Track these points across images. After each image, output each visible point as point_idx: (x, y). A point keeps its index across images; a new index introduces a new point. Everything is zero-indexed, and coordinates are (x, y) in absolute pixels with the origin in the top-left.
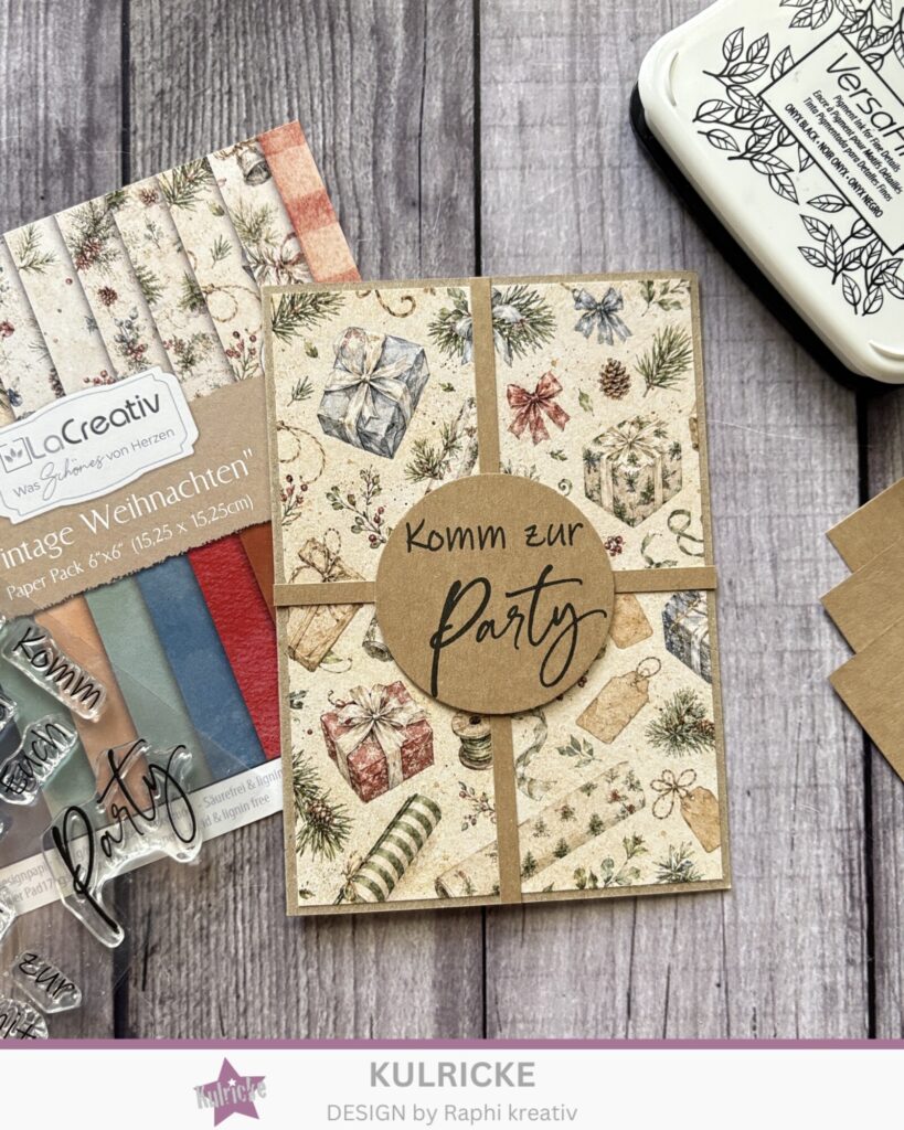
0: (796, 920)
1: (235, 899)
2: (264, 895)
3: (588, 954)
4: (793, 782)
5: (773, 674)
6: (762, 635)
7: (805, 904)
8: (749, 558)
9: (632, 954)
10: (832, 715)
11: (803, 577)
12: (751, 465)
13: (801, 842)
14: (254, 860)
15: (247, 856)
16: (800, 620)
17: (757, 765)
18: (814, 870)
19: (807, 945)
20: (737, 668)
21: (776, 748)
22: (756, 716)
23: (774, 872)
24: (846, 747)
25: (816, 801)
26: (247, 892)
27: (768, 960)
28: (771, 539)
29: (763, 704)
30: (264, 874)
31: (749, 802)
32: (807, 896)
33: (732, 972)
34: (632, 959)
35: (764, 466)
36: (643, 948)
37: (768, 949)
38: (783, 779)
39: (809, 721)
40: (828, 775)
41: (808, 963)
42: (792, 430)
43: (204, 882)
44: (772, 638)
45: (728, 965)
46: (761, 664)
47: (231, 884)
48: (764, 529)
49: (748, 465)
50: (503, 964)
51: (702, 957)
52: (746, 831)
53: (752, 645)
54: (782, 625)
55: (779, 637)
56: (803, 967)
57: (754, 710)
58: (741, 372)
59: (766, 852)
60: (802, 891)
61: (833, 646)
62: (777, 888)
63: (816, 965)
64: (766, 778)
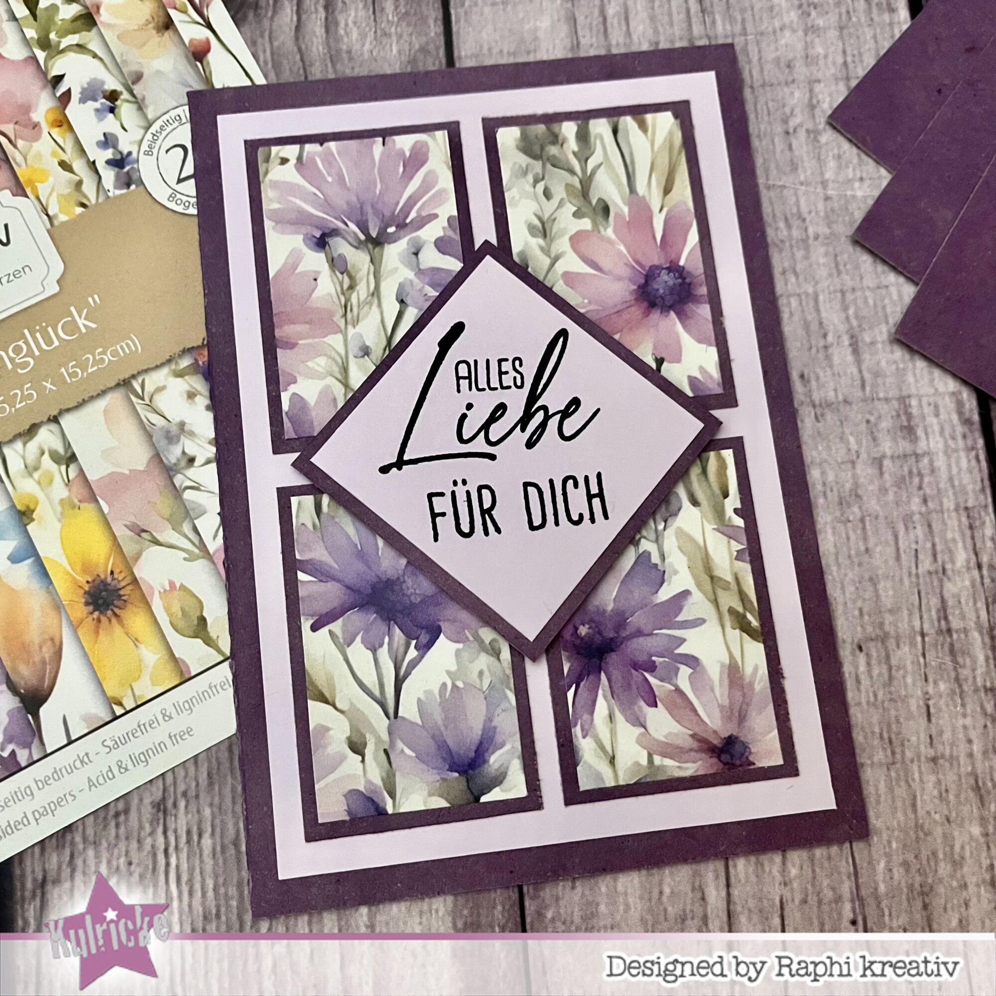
0: (948, 821)
1: (166, 851)
2: (207, 842)
3: (667, 890)
4: (917, 628)
5: (871, 488)
6: (852, 439)
7: (957, 796)
8: (822, 343)
9: (728, 885)
10: (957, 536)
11: (895, 362)
12: (811, 231)
13: (940, 710)
14: (191, 793)
15: (181, 787)
16: (898, 416)
17: (865, 610)
18: (963, 748)
19: (967, 854)
20: (824, 484)
21: (889, 584)
22: (856, 544)
23: (909, 754)
24: (982, 577)
25: (952, 651)
26: (183, 839)
27: (918, 879)
28: (847, 318)
29: (864, 529)
30: (207, 812)
31: (862, 659)
32: (960, 786)
33: (871, 902)
34: (729, 894)
35: (827, 231)
36: (742, 876)
37: (915, 866)
38: (903, 626)
39: (929, 545)
40: (963, 617)
41: (972, 880)
42: (857, 184)
43: (122, 830)
44: (864, 441)
45: (863, 892)
46: (854, 476)
47: (160, 830)
48: (837, 306)
49: (806, 230)
50: (549, 915)
51: (825, 883)
52: (863, 701)
53: (840, 454)
54: (876, 425)
55: (874, 439)
56: (965, 886)
57: (853, 537)
58: (785, 121)
59: (894, 727)
60: (950, 778)
61: (947, 446)
62: (917, 776)
63: (984, 881)
64: (882, 624)
